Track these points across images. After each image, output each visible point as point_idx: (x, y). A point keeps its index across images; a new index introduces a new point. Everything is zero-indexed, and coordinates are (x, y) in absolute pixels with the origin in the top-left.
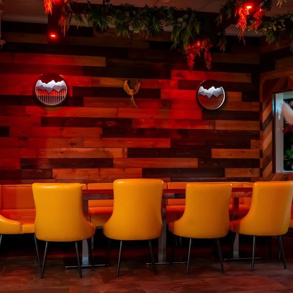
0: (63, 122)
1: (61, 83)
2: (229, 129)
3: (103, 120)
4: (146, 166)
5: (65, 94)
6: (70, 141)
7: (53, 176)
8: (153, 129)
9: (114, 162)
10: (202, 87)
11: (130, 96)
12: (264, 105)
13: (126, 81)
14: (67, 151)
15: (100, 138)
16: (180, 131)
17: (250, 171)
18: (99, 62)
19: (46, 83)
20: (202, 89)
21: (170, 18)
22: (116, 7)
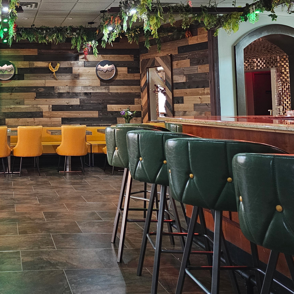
0: (12, 90)
1: (11, 66)
2: (119, 91)
3: (37, 88)
4: (63, 116)
5: (13, 73)
6: (16, 101)
7: (6, 123)
8: (68, 93)
9: (44, 114)
10: (100, 65)
11: (53, 73)
12: (142, 75)
13: (50, 63)
14: (14, 108)
15: (35, 99)
16: (86, 94)
17: (135, 119)
18: (33, 52)
19: (2, 67)
20: (100, 66)
21: (69, 33)
22: (38, 29)
